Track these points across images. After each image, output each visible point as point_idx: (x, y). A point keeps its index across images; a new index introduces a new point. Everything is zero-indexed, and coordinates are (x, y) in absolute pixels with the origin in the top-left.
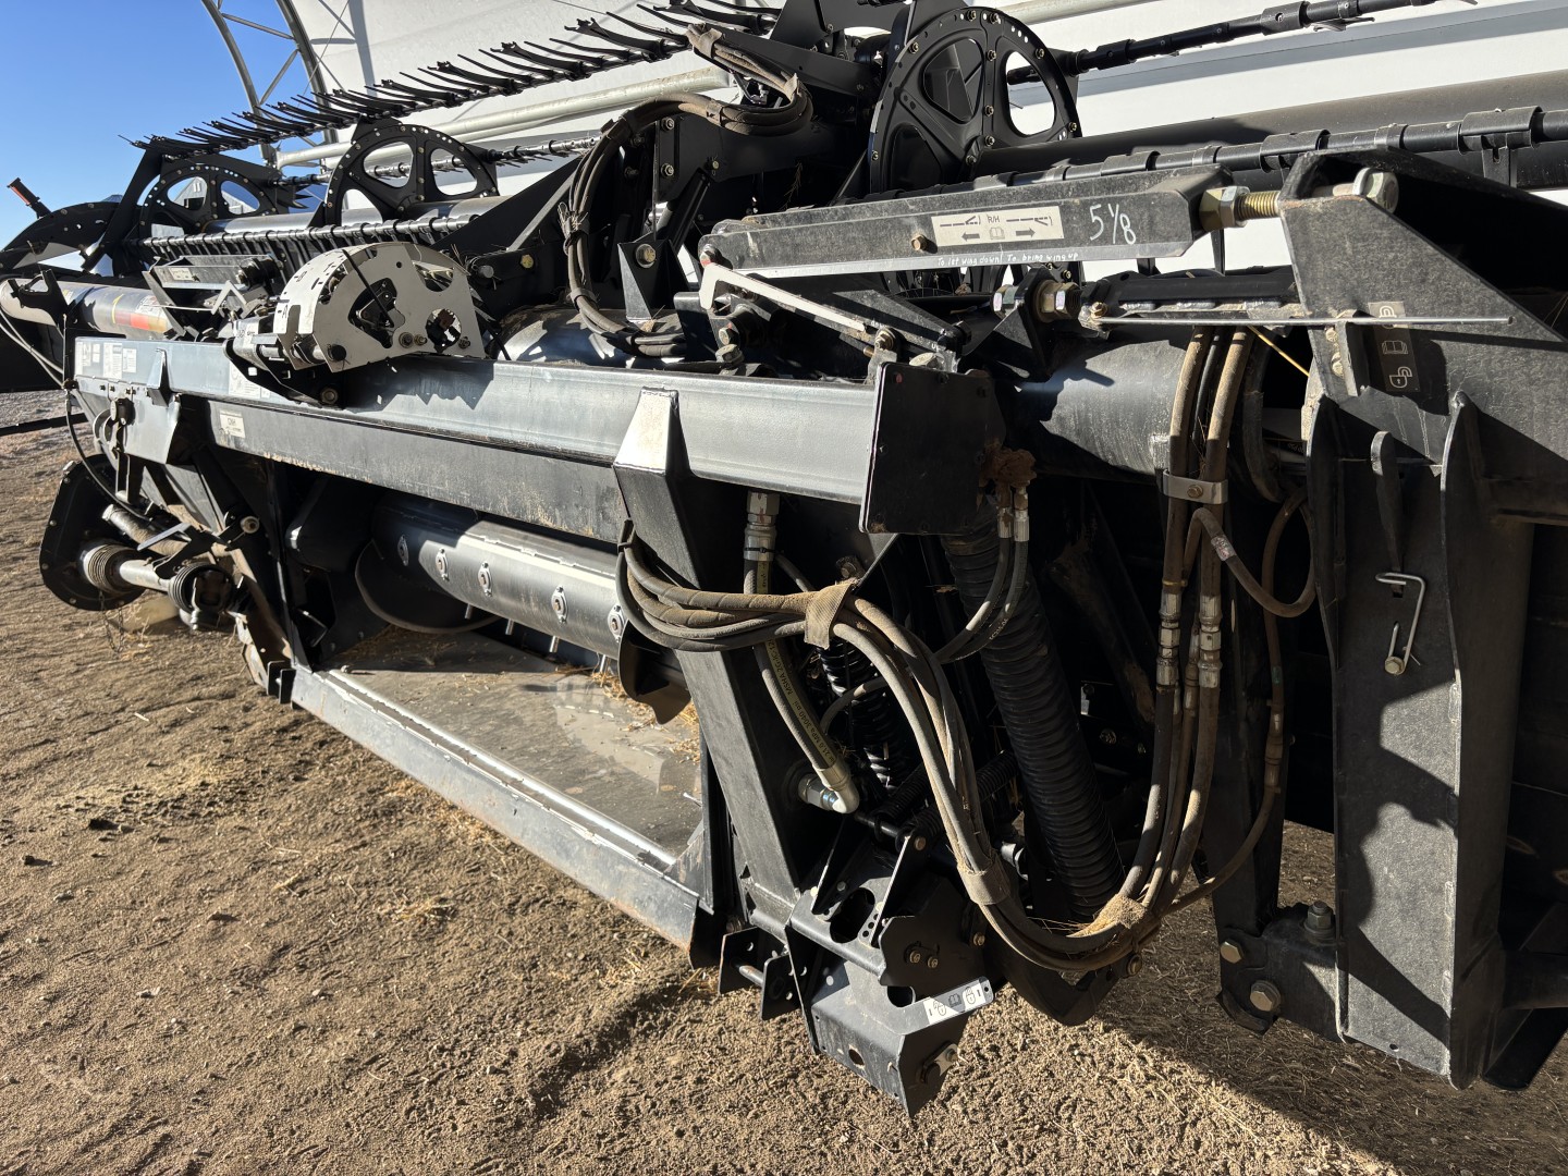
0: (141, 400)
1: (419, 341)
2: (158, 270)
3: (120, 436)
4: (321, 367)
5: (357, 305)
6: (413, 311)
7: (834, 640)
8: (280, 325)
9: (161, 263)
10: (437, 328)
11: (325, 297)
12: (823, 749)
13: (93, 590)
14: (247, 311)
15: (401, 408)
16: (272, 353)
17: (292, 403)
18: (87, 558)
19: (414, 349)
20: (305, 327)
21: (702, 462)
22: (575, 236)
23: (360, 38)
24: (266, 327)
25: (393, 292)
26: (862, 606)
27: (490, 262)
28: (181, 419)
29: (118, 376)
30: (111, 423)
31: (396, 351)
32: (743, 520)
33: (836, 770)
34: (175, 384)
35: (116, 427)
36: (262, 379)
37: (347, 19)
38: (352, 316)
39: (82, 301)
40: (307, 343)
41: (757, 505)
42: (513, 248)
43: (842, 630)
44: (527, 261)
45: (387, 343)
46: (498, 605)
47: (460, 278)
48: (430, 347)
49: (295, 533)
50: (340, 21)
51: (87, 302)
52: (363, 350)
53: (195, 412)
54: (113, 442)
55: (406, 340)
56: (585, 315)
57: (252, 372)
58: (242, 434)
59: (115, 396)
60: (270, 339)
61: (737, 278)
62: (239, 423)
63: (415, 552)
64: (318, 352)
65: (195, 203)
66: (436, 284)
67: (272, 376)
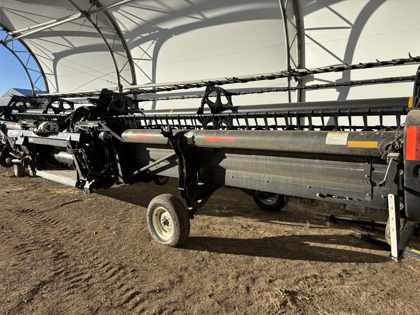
0: (19, 138)
1: (52, 130)
2: (21, 121)
3: (15, 142)
4: (43, 132)
5: (47, 127)
6: (52, 128)
7: (81, 152)
8: (39, 129)
9: (21, 120)
10: (54, 129)
11: (44, 126)
12: (82, 162)
13: (7, 164)
14: (33, 127)
15: (51, 137)
16: (38, 131)
17: (39, 137)
18: (7, 160)
19: (52, 131)
20: (41, 129)
21: (72, 139)
22: (71, 120)
23: (55, 74)
24: (37, 129)
25: (50, 126)
26: (83, 150)
27: (62, 123)
28: (24, 139)
29: (15, 134)
30: (14, 140)
31: (50, 131)
32: (76, 144)
33: (83, 164)
34: (24, 135)
35: (14, 141)
36: (36, 134)
37: (53, 71)
38: (46, 128)
39: (4, 124)
40: (41, 130)
41: (77, 143)
42: (65, 121)
43: (81, 151)
44: (66, 123)
45: (49, 131)
46: (63, 161)
47: (57, 125)
48: (54, 131)
49: (38, 154)
50: (51, 71)
51: (5, 124)
52: (47, 131)
53: (26, 138)
54: (14, 143)
55: (51, 130)
56: (71, 129)
57: (35, 133)
58: (32, 141)
59: (15, 137)
60: (38, 130)
61: (78, 126)
62: (32, 140)
63: (53, 156)
64: (42, 131)
65: (20, 106)
66: (55, 125)
67: (37, 134)
